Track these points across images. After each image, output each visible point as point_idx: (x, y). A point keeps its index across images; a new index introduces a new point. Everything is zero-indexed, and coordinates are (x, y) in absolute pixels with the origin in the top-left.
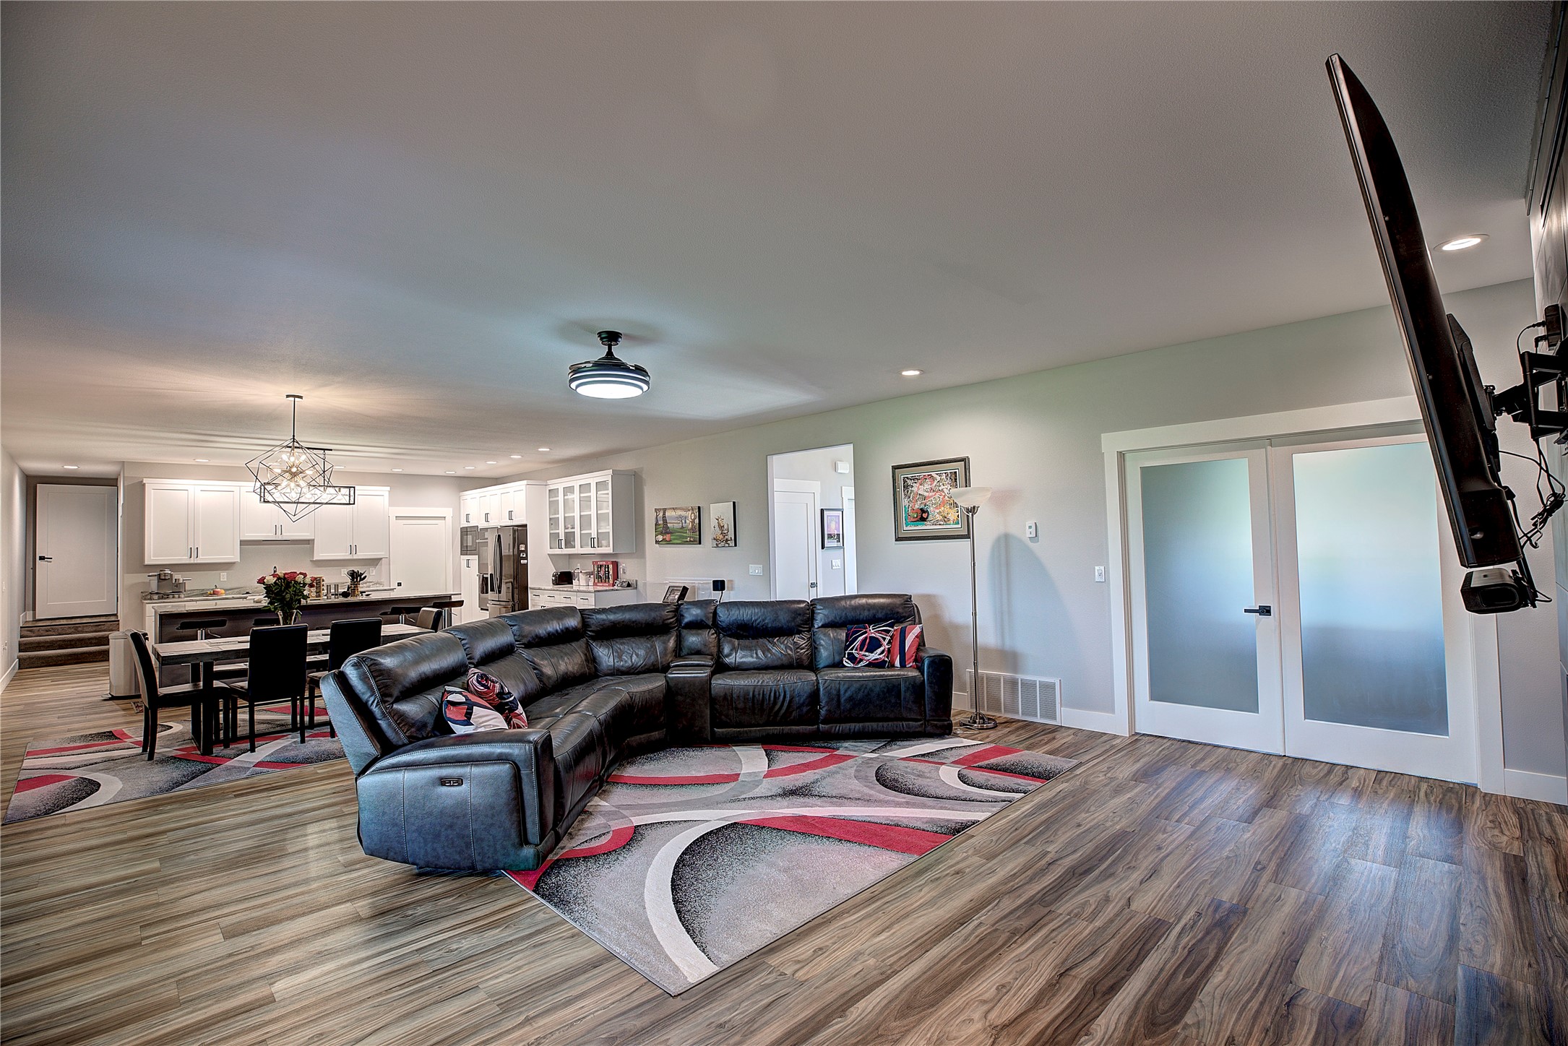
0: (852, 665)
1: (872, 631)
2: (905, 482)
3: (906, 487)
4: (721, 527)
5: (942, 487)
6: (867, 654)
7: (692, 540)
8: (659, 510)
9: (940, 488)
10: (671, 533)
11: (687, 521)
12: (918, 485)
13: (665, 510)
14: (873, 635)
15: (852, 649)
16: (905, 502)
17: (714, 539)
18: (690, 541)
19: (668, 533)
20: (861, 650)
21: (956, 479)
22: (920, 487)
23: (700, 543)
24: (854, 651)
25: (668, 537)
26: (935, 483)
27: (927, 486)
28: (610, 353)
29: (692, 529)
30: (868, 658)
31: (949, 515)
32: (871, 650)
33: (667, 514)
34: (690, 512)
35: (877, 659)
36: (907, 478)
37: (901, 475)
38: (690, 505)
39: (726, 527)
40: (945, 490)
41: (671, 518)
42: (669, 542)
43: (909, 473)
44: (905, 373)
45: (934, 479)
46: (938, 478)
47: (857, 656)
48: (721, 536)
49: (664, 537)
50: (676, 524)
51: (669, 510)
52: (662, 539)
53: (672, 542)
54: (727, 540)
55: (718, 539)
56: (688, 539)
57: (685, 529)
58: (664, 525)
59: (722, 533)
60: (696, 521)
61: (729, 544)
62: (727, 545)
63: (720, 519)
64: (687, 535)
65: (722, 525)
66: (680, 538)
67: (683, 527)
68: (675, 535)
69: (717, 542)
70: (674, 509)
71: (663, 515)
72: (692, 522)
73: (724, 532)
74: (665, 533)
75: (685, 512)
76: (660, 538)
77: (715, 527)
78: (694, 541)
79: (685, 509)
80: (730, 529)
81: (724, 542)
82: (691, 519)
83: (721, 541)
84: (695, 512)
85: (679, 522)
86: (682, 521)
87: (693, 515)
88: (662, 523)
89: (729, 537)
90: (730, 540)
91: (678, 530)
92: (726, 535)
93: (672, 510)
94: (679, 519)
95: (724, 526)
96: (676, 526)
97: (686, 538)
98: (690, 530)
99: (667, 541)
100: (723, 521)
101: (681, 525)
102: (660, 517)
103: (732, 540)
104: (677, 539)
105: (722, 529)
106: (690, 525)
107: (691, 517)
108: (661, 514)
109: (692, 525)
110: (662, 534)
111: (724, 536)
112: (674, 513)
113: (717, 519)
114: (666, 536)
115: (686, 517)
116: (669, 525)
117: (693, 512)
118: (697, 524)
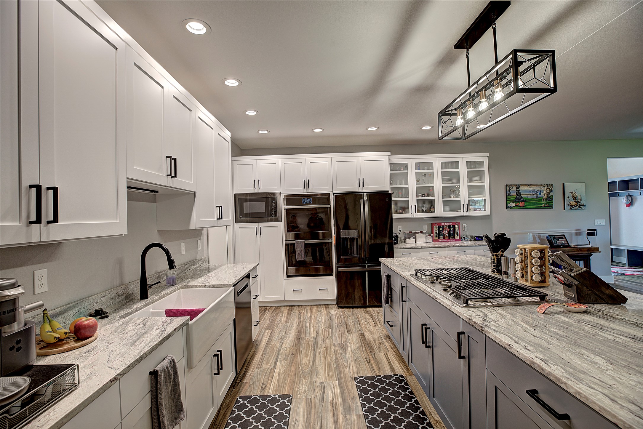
4: (575, 198)
7: (546, 205)
8: (512, 186)
10: (525, 201)
11: (542, 194)
13: (518, 187)
18: (545, 206)
19: (522, 201)
23: (553, 208)
25: (521, 204)
29: (547, 198)
33: (521, 188)
34: (545, 188)
38: (545, 183)
39: (579, 197)
41: (525, 191)
42: (523, 207)
48: (575, 203)
49: (517, 204)
50: (530, 196)
51: (522, 186)
52: (515, 205)
53: (525, 207)
54: (580, 206)
55: (572, 205)
56: (543, 205)
57: (540, 198)
58: (517, 196)
59: (575, 201)
60: (551, 194)
61: (581, 208)
62: (579, 208)
63: (573, 193)
64: (542, 203)
65: (575, 196)
66: (535, 205)
67: (537, 197)
68: (528, 203)
69: (571, 207)
70: (528, 186)
71: (516, 189)
72: (547, 194)
73: (577, 200)
74: (518, 201)
75: (540, 188)
76: (513, 204)
77: (568, 198)
78: (548, 207)
79: (540, 186)
80: (582, 199)
81: (577, 206)
82: (547, 192)
83: (574, 206)
84: (550, 188)
85: (534, 194)
86: (536, 193)
87: (548, 190)
88: (515, 194)
89: (581, 204)
90: (582, 206)
91: (532, 199)
92: (579, 203)
93: (526, 186)
94: (533, 192)
95: (577, 197)
96: (530, 197)
97: (541, 204)
98: (545, 199)
99: (520, 206)
100: (576, 194)
101: (535, 196)
102: (514, 190)
103: (584, 205)
104: (530, 205)
105: (575, 199)
106: (546, 196)
107: (546, 191)
108: (514, 188)
109: (547, 196)
110: (515, 202)
111: (577, 203)
112: (528, 188)
113: (571, 193)
114: (519, 203)
115: (541, 191)
116: (522, 196)
117: (548, 188)
118: (551, 196)
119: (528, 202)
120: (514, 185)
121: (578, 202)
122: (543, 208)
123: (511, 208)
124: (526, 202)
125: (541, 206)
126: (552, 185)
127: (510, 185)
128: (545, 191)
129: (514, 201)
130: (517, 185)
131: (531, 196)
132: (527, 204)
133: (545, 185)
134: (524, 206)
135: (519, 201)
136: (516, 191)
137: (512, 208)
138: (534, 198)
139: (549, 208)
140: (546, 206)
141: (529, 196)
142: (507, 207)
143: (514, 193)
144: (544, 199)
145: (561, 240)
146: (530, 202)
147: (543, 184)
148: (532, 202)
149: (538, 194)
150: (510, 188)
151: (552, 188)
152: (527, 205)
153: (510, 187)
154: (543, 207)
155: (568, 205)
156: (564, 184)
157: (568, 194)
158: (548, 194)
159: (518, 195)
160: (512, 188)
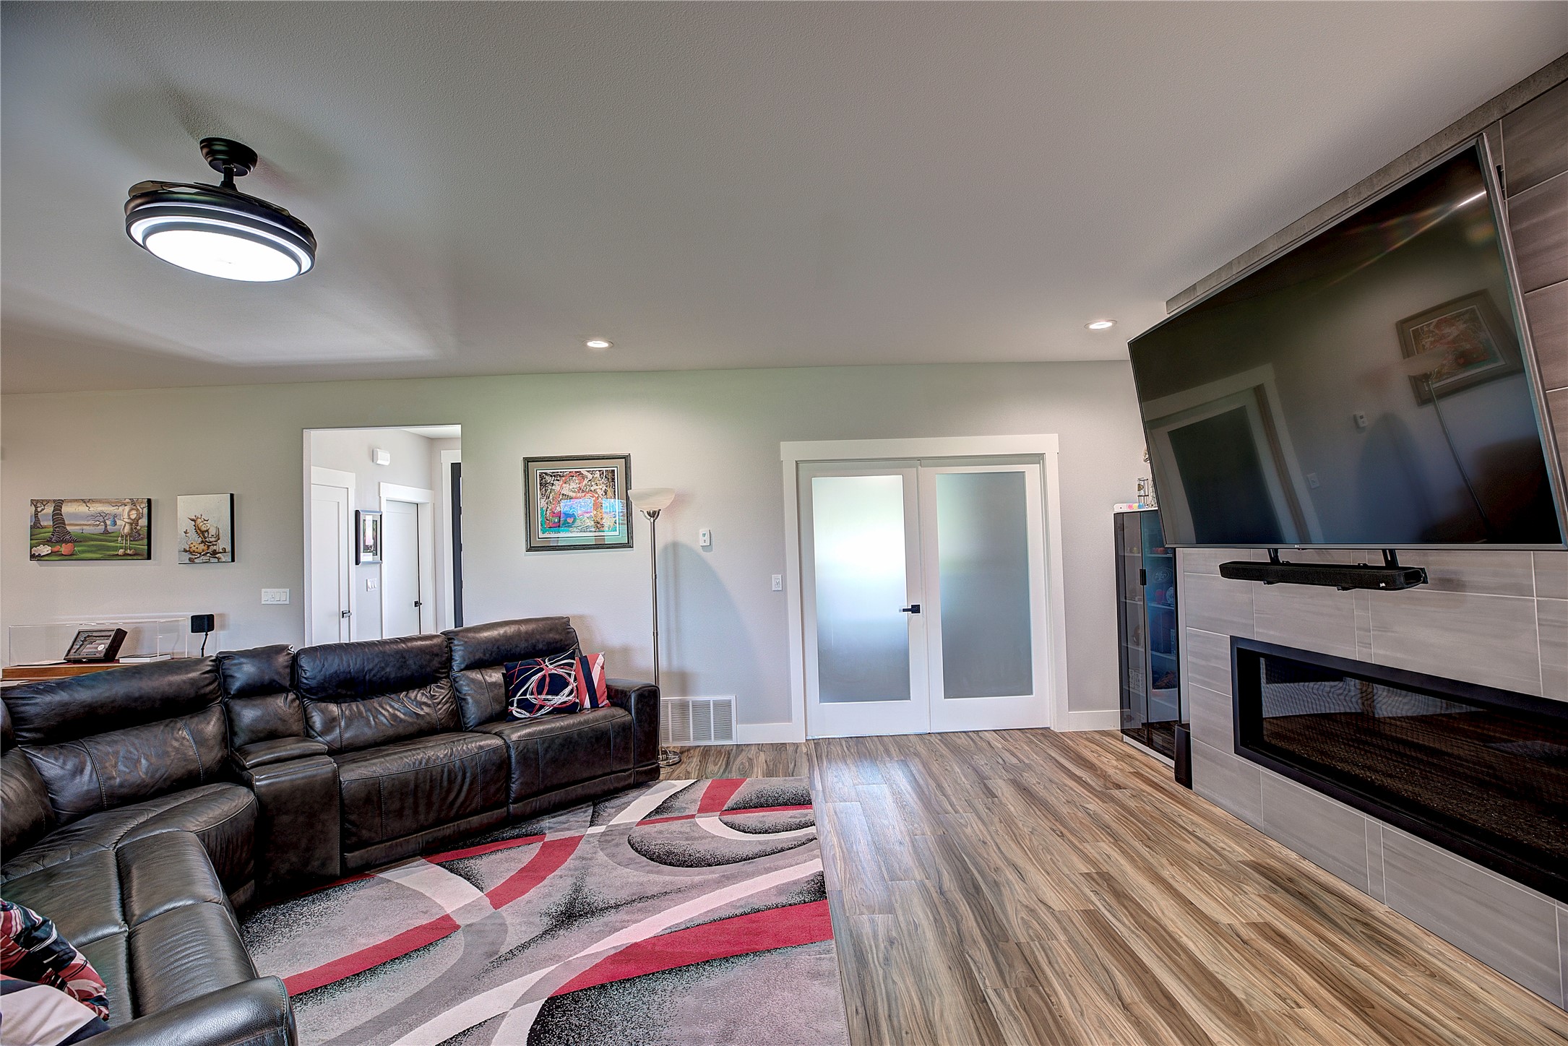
0: (528, 715)
1: (550, 667)
2: (542, 478)
3: (544, 485)
4: (202, 533)
5: (595, 487)
6: (550, 697)
7: (128, 552)
8: (45, 502)
9: (592, 488)
10: (74, 542)
11: (119, 522)
12: (561, 483)
13: (58, 504)
14: (554, 672)
15: (524, 693)
16: (542, 503)
17: (185, 551)
18: (126, 555)
19: (66, 543)
20: (540, 693)
21: (613, 479)
22: (564, 485)
23: (149, 558)
24: (528, 696)
25: (64, 549)
26: (586, 482)
27: (573, 485)
29: (130, 534)
30: (552, 703)
31: (604, 521)
32: (555, 691)
33: (66, 509)
34: (127, 509)
35: (565, 702)
36: (546, 474)
37: (537, 469)
38: (127, 496)
39: (213, 532)
40: (599, 491)
41: (75, 516)
42: (70, 557)
43: (549, 468)
44: (591, 344)
45: (584, 477)
46: (590, 476)
47: (534, 701)
48: (202, 547)
49: (56, 549)
50: (88, 527)
51: (70, 504)
52: (50, 552)
53: (75, 556)
54: (214, 553)
55: (194, 551)
56: (121, 552)
57: (112, 535)
58: (57, 528)
59: (202, 542)
61: (219, 559)
62: (213, 560)
63: (199, 520)
65: (203, 529)
66: (99, 550)
67: (106, 532)
68: (84, 546)
69: (192, 556)
70: (85, 502)
71: (54, 511)
72: (131, 524)
73: (207, 539)
74: (57, 542)
75: (115, 508)
76: (45, 550)
77: (186, 533)
78: (134, 555)
79: (112, 502)
80: (221, 535)
81: (208, 555)
83: (200, 554)
84: (138, 507)
85: (98, 523)
86: (105, 522)
88: (52, 524)
89: (219, 547)
90: (221, 553)
91: (95, 536)
92: (213, 545)
93: (78, 504)
94: (96, 519)
95: (207, 531)
96: (88, 530)
97: (117, 549)
98: (126, 536)
99: (63, 555)
100: (205, 522)
101: (102, 528)
102: (47, 515)
103: (225, 552)
104: (89, 552)
105: (204, 535)
106: (128, 527)
107: (129, 515)
108: (49, 509)
109: (132, 529)
110: (50, 544)
111: (208, 547)
112: (82, 509)
113: (192, 520)
114: (61, 547)
115: (115, 516)
116: (68, 528)
117: (134, 507)
118: (141, 527)
119: (83, 543)
120: (48, 501)
121: (210, 542)
123: (39, 558)
124: (79, 544)
125: (117, 553)
127: (38, 501)
128: (126, 516)
129: (48, 542)
130: (54, 501)
131: (91, 528)
132: (80, 549)
134: (72, 555)
135: (61, 541)
136: (53, 516)
137: (44, 559)
138: (97, 535)
140: (128, 555)
141: (85, 527)
142: (33, 557)
143: (47, 522)
144: (122, 536)
146: (87, 543)
148: (92, 543)
149: (108, 522)
150: (40, 509)
152: (80, 551)
153: (39, 505)
157: (183, 524)
159: (60, 527)
160: (43, 510)
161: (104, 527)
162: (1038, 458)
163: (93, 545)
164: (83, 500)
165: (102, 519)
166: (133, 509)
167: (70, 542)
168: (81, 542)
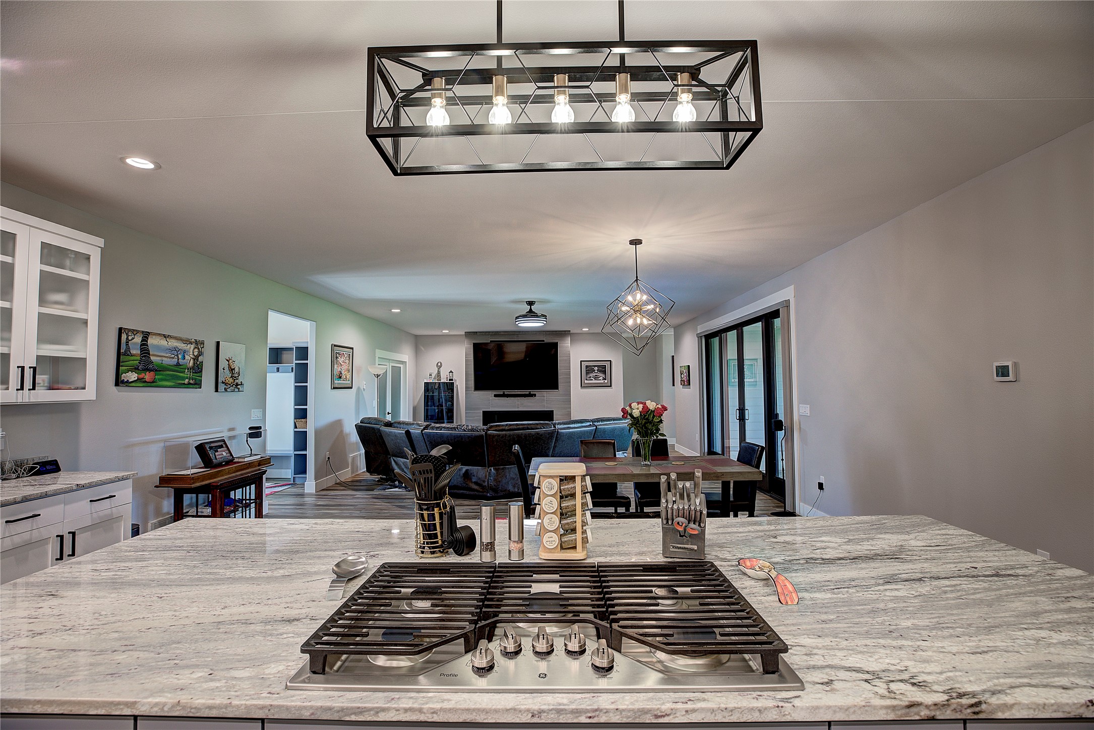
2: (336, 355)
3: (336, 358)
4: (232, 370)
7: (191, 381)
8: (134, 332)
10: (156, 371)
11: (187, 357)
13: (146, 336)
16: (336, 366)
18: (189, 384)
19: (150, 370)
21: (350, 358)
22: (341, 359)
23: (199, 387)
25: (148, 376)
28: (531, 309)
29: (193, 368)
31: (347, 376)
33: (151, 341)
34: (193, 346)
36: (337, 352)
37: (336, 349)
38: (193, 337)
39: (237, 370)
40: (347, 362)
41: (158, 347)
42: (152, 384)
45: (344, 356)
46: (346, 356)
48: (231, 380)
49: (141, 376)
50: (166, 359)
51: (154, 337)
52: (136, 378)
53: (155, 384)
54: (237, 385)
55: (227, 383)
56: (186, 381)
57: (181, 367)
58: (142, 357)
59: (232, 377)
60: (200, 359)
61: (239, 389)
62: (236, 390)
63: (231, 361)
64: (186, 375)
65: (232, 367)
66: (173, 379)
67: (178, 364)
68: (162, 375)
69: (225, 387)
70: (165, 337)
71: (142, 341)
72: (194, 359)
74: (143, 370)
75: (185, 345)
76: (133, 376)
77: (224, 369)
78: (194, 384)
79: (184, 340)
80: (240, 373)
81: (234, 386)
82: (194, 355)
83: (230, 385)
84: (199, 347)
85: (173, 356)
86: (177, 356)
87: (196, 350)
88: (139, 353)
89: (239, 381)
90: (240, 385)
92: (237, 379)
93: (160, 338)
94: (172, 353)
95: (234, 369)
96: (166, 361)
97: (184, 379)
98: (191, 369)
99: (145, 382)
100: (233, 362)
101: (175, 361)
102: (136, 344)
103: (242, 384)
104: (165, 380)
105: (232, 372)
106: (192, 361)
107: (193, 352)
108: (138, 339)
109: (194, 363)
110: (137, 371)
111: (235, 380)
112: (163, 342)
113: (227, 360)
114: (145, 374)
115: (185, 352)
116: (152, 358)
117: (197, 346)
118: (200, 363)
119: (161, 372)
120: (138, 332)
121: (235, 377)
122: (186, 386)
123: (127, 384)
124: (158, 372)
125: (184, 382)
126: (203, 343)
127: (129, 330)
128: (191, 353)
129: (135, 369)
130: (143, 332)
131: (168, 360)
132: (159, 377)
133: (193, 340)
134: (153, 382)
135: (147, 370)
136: (141, 345)
137: (130, 385)
138: (171, 366)
139: (195, 386)
140: (191, 384)
141: (164, 359)
142: (118, 382)
143: (135, 351)
144: (188, 369)
145: (221, 451)
146: (164, 373)
147: (190, 337)
148: (168, 372)
149: (180, 356)
150: (130, 338)
151: (202, 348)
152: (159, 379)
153: (130, 334)
154: (186, 384)
155: (223, 383)
156: (218, 343)
157: (223, 364)
158: (196, 358)
159: (145, 356)
160: (133, 339)
161: (177, 360)
162: (404, 363)
163: (168, 375)
164: (164, 335)
165: (176, 354)
166: (196, 348)
167: (153, 371)
168: (160, 371)
